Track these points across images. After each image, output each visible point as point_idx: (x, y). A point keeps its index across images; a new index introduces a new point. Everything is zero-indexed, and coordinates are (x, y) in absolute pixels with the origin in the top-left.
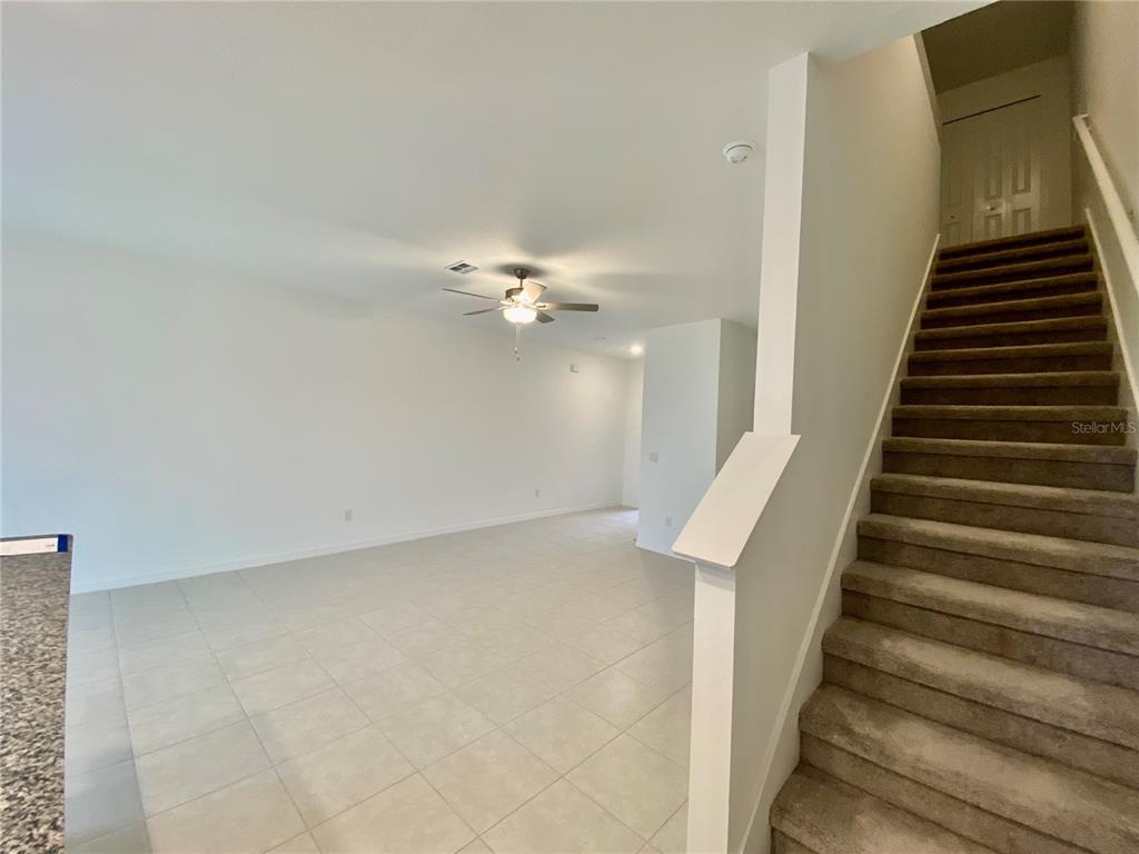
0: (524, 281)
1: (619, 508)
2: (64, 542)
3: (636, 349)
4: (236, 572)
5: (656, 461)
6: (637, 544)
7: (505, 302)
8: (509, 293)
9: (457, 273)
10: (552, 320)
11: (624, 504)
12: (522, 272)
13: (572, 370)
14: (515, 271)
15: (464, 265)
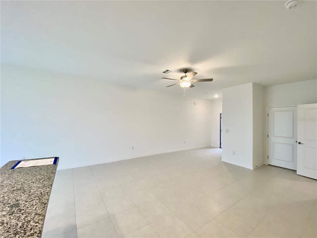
0: (186, 74)
1: (211, 147)
2: (56, 159)
3: (216, 96)
4: (104, 164)
5: (228, 132)
6: (222, 160)
7: (181, 81)
8: (182, 78)
9: (165, 73)
10: (194, 86)
11: (212, 146)
12: (186, 71)
13: (194, 103)
14: (184, 71)
15: (167, 71)
